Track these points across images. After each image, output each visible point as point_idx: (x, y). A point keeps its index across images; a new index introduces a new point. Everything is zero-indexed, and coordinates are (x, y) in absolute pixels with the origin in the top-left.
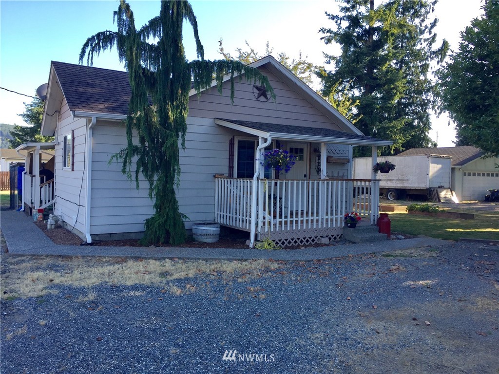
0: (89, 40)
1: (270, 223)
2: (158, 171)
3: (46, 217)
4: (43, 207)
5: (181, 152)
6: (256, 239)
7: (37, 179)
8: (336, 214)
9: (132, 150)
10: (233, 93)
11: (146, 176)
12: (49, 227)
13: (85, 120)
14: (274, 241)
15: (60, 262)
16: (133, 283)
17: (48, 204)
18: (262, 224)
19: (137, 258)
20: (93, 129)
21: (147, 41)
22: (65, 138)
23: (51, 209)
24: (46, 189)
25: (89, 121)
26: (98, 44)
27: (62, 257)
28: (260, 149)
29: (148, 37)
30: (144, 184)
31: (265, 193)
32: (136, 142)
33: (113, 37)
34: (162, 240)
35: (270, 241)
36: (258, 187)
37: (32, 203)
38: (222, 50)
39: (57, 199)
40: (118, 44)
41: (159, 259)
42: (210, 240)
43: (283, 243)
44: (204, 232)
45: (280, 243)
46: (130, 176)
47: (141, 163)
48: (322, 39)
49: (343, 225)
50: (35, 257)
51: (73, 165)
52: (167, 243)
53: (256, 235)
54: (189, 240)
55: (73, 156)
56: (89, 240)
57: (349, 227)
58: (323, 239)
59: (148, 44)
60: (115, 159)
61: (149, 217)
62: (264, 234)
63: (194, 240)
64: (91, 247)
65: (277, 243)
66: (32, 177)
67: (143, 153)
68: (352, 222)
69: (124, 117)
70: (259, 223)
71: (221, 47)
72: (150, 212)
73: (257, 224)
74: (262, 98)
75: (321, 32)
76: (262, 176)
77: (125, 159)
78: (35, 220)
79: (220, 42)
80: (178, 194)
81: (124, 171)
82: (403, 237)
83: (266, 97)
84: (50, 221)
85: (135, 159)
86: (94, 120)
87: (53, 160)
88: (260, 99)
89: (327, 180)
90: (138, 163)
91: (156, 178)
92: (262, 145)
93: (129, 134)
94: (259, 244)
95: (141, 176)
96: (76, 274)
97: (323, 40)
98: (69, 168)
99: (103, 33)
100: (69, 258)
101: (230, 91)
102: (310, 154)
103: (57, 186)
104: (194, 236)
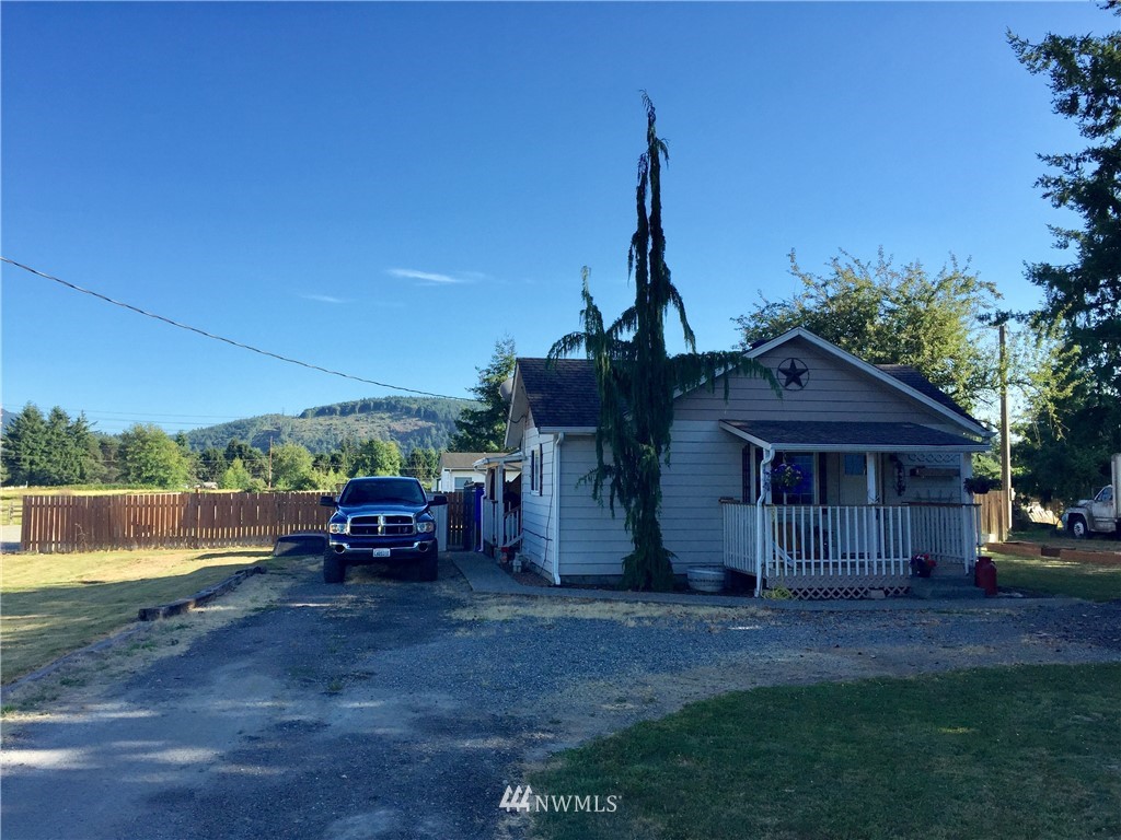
0: (554, 346)
1: (782, 565)
2: (636, 496)
3: (511, 557)
4: (508, 545)
5: (664, 469)
6: (764, 587)
7: (501, 505)
8: (896, 556)
9: (604, 470)
10: (726, 393)
11: (621, 501)
12: (515, 569)
13: (552, 436)
14: (790, 590)
15: (525, 600)
16: (591, 617)
17: (514, 541)
18: (772, 566)
19: (606, 600)
20: (561, 445)
21: (619, 338)
22: (533, 452)
23: (517, 548)
24: (511, 519)
25: (556, 437)
26: (565, 347)
27: (528, 596)
28: (765, 465)
29: (621, 331)
30: (621, 512)
31: (774, 523)
32: (608, 459)
33: (582, 338)
34: (642, 585)
35: (784, 589)
36: (763, 515)
37: (494, 540)
38: (795, 268)
39: (525, 534)
40: (587, 345)
41: (631, 603)
42: (709, 589)
43: (805, 594)
44: (701, 577)
45: (800, 594)
46: (601, 503)
47: (615, 484)
48: (1045, 196)
49: (911, 573)
50: (499, 595)
51: (541, 488)
52: (648, 588)
53: (764, 581)
54: (681, 586)
55: (541, 477)
56: (558, 581)
57: (920, 576)
58: (873, 592)
59: (621, 342)
60: (582, 482)
61: (628, 555)
62: (774, 579)
63: (688, 587)
64: (558, 589)
65: (795, 593)
66: (494, 503)
67: (619, 473)
68: (923, 568)
69: (592, 430)
70: (767, 561)
71: (793, 265)
72: (629, 549)
73: (764, 565)
74: (793, 386)
75: (1040, 185)
76: (769, 501)
77: (596, 481)
78: (499, 562)
79: (792, 256)
80: (663, 525)
81: (595, 496)
82: (1021, 596)
83: (799, 383)
84: (516, 563)
85: (609, 480)
86: (561, 435)
87: (519, 478)
88: (790, 387)
89: (875, 505)
90: (612, 486)
91: (633, 503)
92: (767, 459)
93: (600, 452)
94: (767, 592)
95: (617, 502)
96: (539, 609)
97: (1049, 198)
98: (536, 493)
99: (569, 336)
100: (536, 597)
101: (723, 391)
102: (883, 464)
103: (524, 516)
104: (690, 583)
